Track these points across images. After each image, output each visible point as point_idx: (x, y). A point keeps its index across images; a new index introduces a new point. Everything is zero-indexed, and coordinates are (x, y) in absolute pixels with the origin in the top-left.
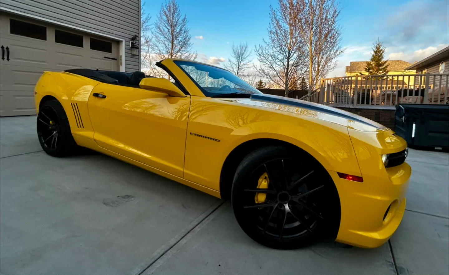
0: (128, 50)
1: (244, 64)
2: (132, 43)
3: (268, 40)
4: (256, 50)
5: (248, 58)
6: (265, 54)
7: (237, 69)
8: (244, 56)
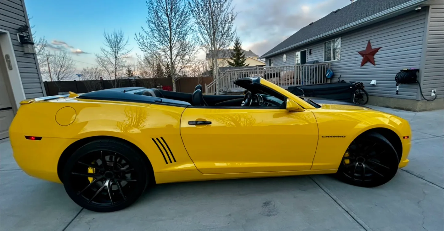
0: (17, 47)
1: (123, 54)
2: (20, 36)
3: (148, 29)
4: (136, 39)
6: (146, 43)
7: (115, 60)
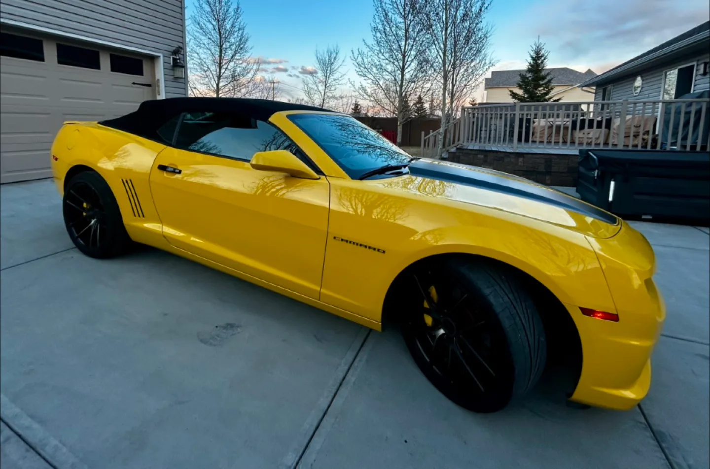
0: (168, 71)
1: (335, 80)
2: (173, 58)
3: (371, 42)
4: (353, 58)
5: (340, 70)
6: (367, 63)
7: (324, 87)
8: (335, 66)
